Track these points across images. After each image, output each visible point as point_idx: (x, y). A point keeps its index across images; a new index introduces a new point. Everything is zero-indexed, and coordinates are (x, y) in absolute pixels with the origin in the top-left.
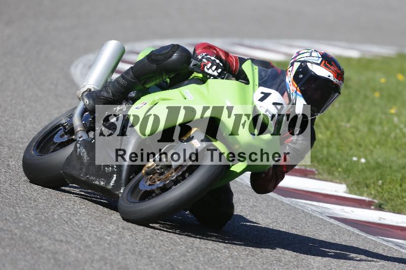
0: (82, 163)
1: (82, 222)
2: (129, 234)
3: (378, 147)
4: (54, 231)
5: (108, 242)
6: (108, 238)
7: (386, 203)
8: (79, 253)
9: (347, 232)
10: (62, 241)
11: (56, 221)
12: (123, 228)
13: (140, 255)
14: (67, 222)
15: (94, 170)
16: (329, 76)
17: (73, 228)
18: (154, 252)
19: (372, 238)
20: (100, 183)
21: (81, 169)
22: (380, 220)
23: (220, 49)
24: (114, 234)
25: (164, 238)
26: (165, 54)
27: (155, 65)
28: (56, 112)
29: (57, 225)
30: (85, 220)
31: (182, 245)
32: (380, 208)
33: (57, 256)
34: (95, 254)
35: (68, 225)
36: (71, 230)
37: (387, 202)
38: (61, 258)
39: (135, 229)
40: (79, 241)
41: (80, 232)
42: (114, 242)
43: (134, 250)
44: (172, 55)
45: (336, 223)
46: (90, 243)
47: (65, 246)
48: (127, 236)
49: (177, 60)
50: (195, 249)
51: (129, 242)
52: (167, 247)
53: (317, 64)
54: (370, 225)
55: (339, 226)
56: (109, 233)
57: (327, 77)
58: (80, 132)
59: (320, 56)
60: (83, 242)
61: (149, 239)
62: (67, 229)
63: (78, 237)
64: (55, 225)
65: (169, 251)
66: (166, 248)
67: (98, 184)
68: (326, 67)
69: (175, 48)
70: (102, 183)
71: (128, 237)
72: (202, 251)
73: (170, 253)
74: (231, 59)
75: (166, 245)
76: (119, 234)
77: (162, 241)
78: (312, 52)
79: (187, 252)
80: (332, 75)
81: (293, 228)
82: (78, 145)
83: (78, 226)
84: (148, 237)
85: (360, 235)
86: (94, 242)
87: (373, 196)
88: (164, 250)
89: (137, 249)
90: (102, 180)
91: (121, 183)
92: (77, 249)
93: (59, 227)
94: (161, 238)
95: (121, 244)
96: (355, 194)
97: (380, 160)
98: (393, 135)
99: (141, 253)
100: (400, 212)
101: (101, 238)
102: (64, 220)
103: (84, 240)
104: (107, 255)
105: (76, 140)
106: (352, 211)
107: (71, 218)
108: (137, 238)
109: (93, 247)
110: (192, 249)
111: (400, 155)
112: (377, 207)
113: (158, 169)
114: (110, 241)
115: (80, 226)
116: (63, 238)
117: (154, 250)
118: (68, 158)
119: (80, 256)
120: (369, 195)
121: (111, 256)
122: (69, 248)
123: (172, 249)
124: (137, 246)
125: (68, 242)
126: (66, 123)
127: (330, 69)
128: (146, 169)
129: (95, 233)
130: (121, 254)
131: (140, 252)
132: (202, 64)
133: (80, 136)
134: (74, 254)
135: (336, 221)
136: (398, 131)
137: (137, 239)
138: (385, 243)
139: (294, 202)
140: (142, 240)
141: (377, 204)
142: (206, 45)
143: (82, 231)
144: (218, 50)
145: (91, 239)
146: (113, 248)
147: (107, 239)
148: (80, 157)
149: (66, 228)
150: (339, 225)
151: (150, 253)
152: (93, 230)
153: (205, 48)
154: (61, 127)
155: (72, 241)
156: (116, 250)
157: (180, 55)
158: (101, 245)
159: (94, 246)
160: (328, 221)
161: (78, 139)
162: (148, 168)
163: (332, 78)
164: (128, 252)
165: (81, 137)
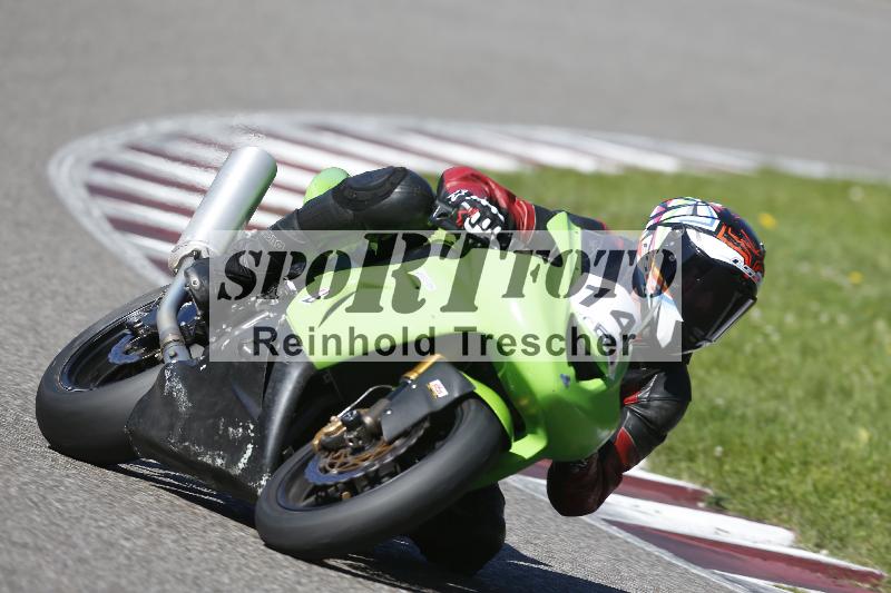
0: (174, 414)
1: (70, 506)
2: (173, 537)
3: (715, 372)
4: (9, 523)
5: (127, 552)
6: (127, 544)
7: (730, 497)
8: (63, 573)
9: (644, 556)
10: (25, 546)
11: (14, 501)
12: (160, 524)
13: (198, 585)
14: (36, 504)
15: (202, 431)
16: (736, 261)
17: (52, 517)
18: (227, 581)
19: (699, 573)
20: (214, 460)
21: (171, 427)
22: (717, 533)
23: (496, 185)
24: (140, 537)
25: (247, 550)
26: (375, 188)
27: (351, 212)
28: (17, 259)
29: (17, 510)
30: (76, 501)
31: (287, 567)
32: (717, 506)
33: (14, 578)
34: (99, 577)
35: (40, 511)
36: (46, 522)
37: (733, 494)
38: (24, 583)
39: (185, 527)
40: (64, 548)
41: (66, 527)
42: (139, 553)
43: (182, 574)
44: (391, 191)
45: (623, 535)
46: (88, 552)
47: (32, 558)
48: (168, 541)
49: (402, 203)
50: (316, 579)
51: (171, 554)
52: (255, 571)
53: (709, 232)
54: (695, 543)
55: (627, 542)
56: (130, 534)
57: (731, 263)
58: (172, 344)
59: (716, 216)
60: (72, 551)
61: (215, 551)
62: (38, 519)
63: (62, 538)
64: (12, 511)
65: (260, 580)
66: (253, 573)
67: (210, 462)
68: (729, 239)
69: (398, 174)
70: (219, 462)
71: (171, 545)
72: (330, 582)
73: (262, 584)
74: (518, 208)
75: (254, 566)
76: (150, 536)
77: (243, 555)
78: (696, 205)
79: (299, 583)
80: (741, 259)
81: (528, 542)
82: (167, 374)
83: (61, 515)
84: (214, 547)
85: (673, 564)
86: (95, 551)
87: (703, 480)
88: (248, 578)
89: (189, 571)
90: (219, 456)
91: (263, 465)
92: (59, 566)
93: (21, 514)
94: (241, 550)
95: (153, 558)
96: (664, 473)
97: (720, 402)
98: (748, 348)
99: (199, 582)
100: (761, 517)
101: (112, 545)
102: (31, 500)
103: (74, 546)
104: (124, 582)
105: (163, 361)
106: (658, 512)
107: (48, 496)
108: (190, 547)
109: (94, 563)
110: (309, 576)
111: (763, 393)
112: (710, 503)
113: (351, 440)
114: (131, 551)
115: (67, 515)
116: (29, 540)
117: (226, 575)
118: (141, 400)
119: (65, 580)
120: (694, 476)
121: (133, 583)
122: (44, 563)
123: (266, 576)
124: (189, 566)
125: (39, 549)
126: (139, 322)
127: (738, 245)
128: (324, 438)
129: (97, 531)
130: (154, 580)
131: (196, 578)
132: (460, 212)
133: (173, 353)
134: (52, 575)
135: (621, 531)
136: (759, 339)
137: (189, 550)
138: (729, 586)
139: (530, 486)
140: (201, 552)
141: (712, 497)
142: (466, 173)
143: (71, 528)
144: (493, 186)
145: (88, 544)
146: (137, 568)
147: (122, 546)
148: (170, 401)
149: (34, 517)
150: (629, 540)
151: (218, 581)
152: (94, 524)
153: (465, 179)
154: (126, 331)
155: (49, 546)
156: (145, 572)
157: (409, 193)
158: (111, 559)
159: (96, 559)
160: (604, 532)
161: (168, 360)
162: (328, 434)
163: (741, 265)
164: (170, 578)
165: (176, 355)
